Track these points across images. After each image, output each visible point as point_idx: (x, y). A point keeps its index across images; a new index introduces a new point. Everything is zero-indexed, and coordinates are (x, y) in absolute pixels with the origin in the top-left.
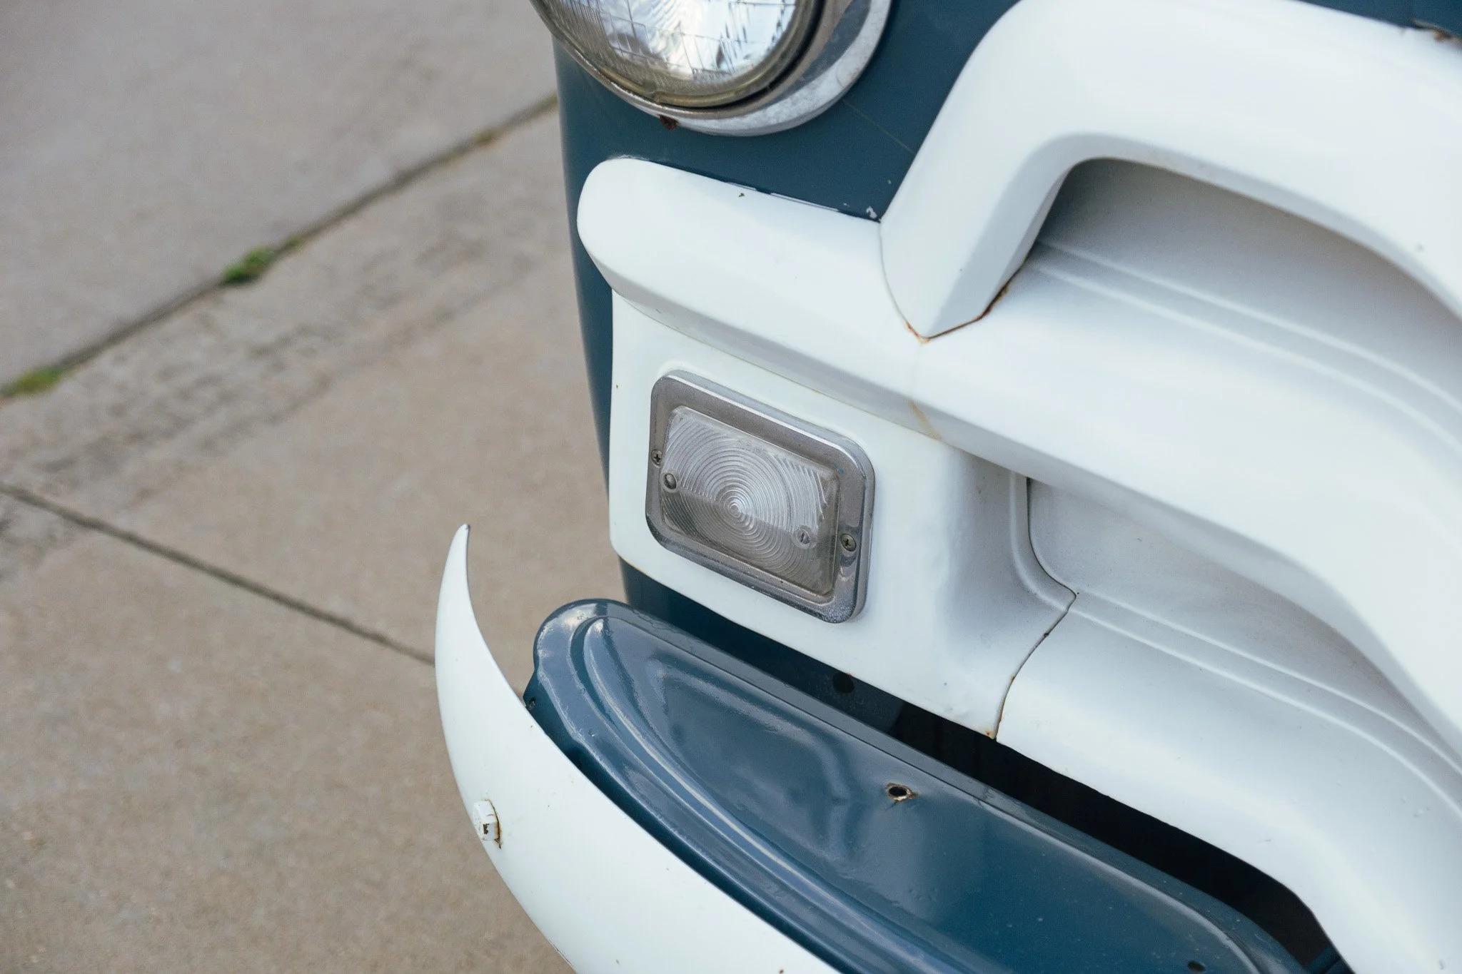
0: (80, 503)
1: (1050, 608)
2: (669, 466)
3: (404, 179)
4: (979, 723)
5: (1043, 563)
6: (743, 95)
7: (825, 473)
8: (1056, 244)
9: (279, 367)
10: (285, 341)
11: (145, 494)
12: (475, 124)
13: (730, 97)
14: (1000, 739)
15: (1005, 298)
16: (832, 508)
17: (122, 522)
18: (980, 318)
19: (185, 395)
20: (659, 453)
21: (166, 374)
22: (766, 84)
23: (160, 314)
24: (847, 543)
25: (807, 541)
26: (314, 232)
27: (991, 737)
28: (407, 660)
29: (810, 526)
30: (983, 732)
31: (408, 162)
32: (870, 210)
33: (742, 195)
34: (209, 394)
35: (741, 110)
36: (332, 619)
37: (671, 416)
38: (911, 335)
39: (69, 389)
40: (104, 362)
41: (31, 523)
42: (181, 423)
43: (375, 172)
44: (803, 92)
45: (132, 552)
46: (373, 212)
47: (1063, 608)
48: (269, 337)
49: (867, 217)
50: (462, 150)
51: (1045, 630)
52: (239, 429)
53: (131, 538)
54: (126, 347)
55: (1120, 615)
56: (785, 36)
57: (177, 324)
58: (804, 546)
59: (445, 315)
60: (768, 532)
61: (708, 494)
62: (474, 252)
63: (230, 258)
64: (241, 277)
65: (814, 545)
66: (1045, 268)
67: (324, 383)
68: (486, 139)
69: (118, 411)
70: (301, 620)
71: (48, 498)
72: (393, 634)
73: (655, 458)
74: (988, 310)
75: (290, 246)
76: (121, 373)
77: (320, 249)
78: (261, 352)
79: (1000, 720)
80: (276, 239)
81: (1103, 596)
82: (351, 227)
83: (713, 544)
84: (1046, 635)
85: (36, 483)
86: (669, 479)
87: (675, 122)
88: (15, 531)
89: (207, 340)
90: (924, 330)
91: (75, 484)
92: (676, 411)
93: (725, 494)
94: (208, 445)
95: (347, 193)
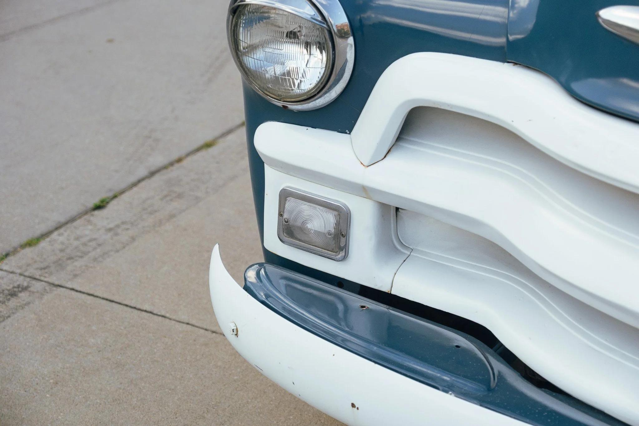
0: (53, 279)
1: (405, 254)
2: (286, 216)
3: (152, 174)
4: (385, 288)
5: (402, 241)
6: (309, 96)
7: (336, 213)
8: (403, 137)
9: (117, 234)
10: (118, 226)
11: (75, 276)
12: (175, 156)
13: (305, 97)
14: (392, 293)
15: (390, 153)
16: (338, 224)
17: (69, 285)
18: (383, 159)
19: (85, 244)
20: (282, 213)
21: (77, 239)
22: (316, 93)
23: (72, 220)
24: (343, 235)
25: (330, 235)
26: (122, 192)
27: (389, 293)
28: (173, 322)
29: (331, 230)
30: (387, 292)
31: (153, 169)
32: (347, 131)
33: (307, 129)
34: (93, 244)
35: (308, 101)
36: (146, 311)
37: (286, 200)
38: (362, 165)
39: (44, 244)
40: (55, 235)
41: (37, 286)
42: (85, 253)
43: (142, 172)
44: (328, 95)
45: (73, 293)
46: (143, 184)
47: (409, 253)
48: (112, 225)
49: (346, 133)
50: (171, 164)
51: (404, 260)
52: (105, 254)
53: (72, 289)
54: (62, 230)
55: (426, 254)
56: (322, 77)
57: (78, 222)
58: (330, 236)
59: (172, 216)
60: (318, 233)
61: (299, 223)
62: (180, 196)
63: (96, 201)
64: (98, 207)
65: (333, 236)
66: (401, 143)
67: (133, 239)
68: (179, 160)
69: (62, 251)
70: (136, 312)
71: (42, 278)
72: (168, 315)
73: (281, 215)
74: (385, 157)
75: (115, 197)
76: (61, 239)
77: (125, 197)
78: (110, 230)
79: (392, 287)
80: (111, 194)
81: (421, 249)
82: (135, 189)
83: (300, 240)
84: (404, 261)
85: (37, 274)
86: (286, 220)
87: (287, 107)
88: (32, 289)
89: (90, 227)
90: (366, 164)
91: (51, 274)
92: (287, 198)
93: (304, 223)
94: (95, 260)
95: (133, 179)
